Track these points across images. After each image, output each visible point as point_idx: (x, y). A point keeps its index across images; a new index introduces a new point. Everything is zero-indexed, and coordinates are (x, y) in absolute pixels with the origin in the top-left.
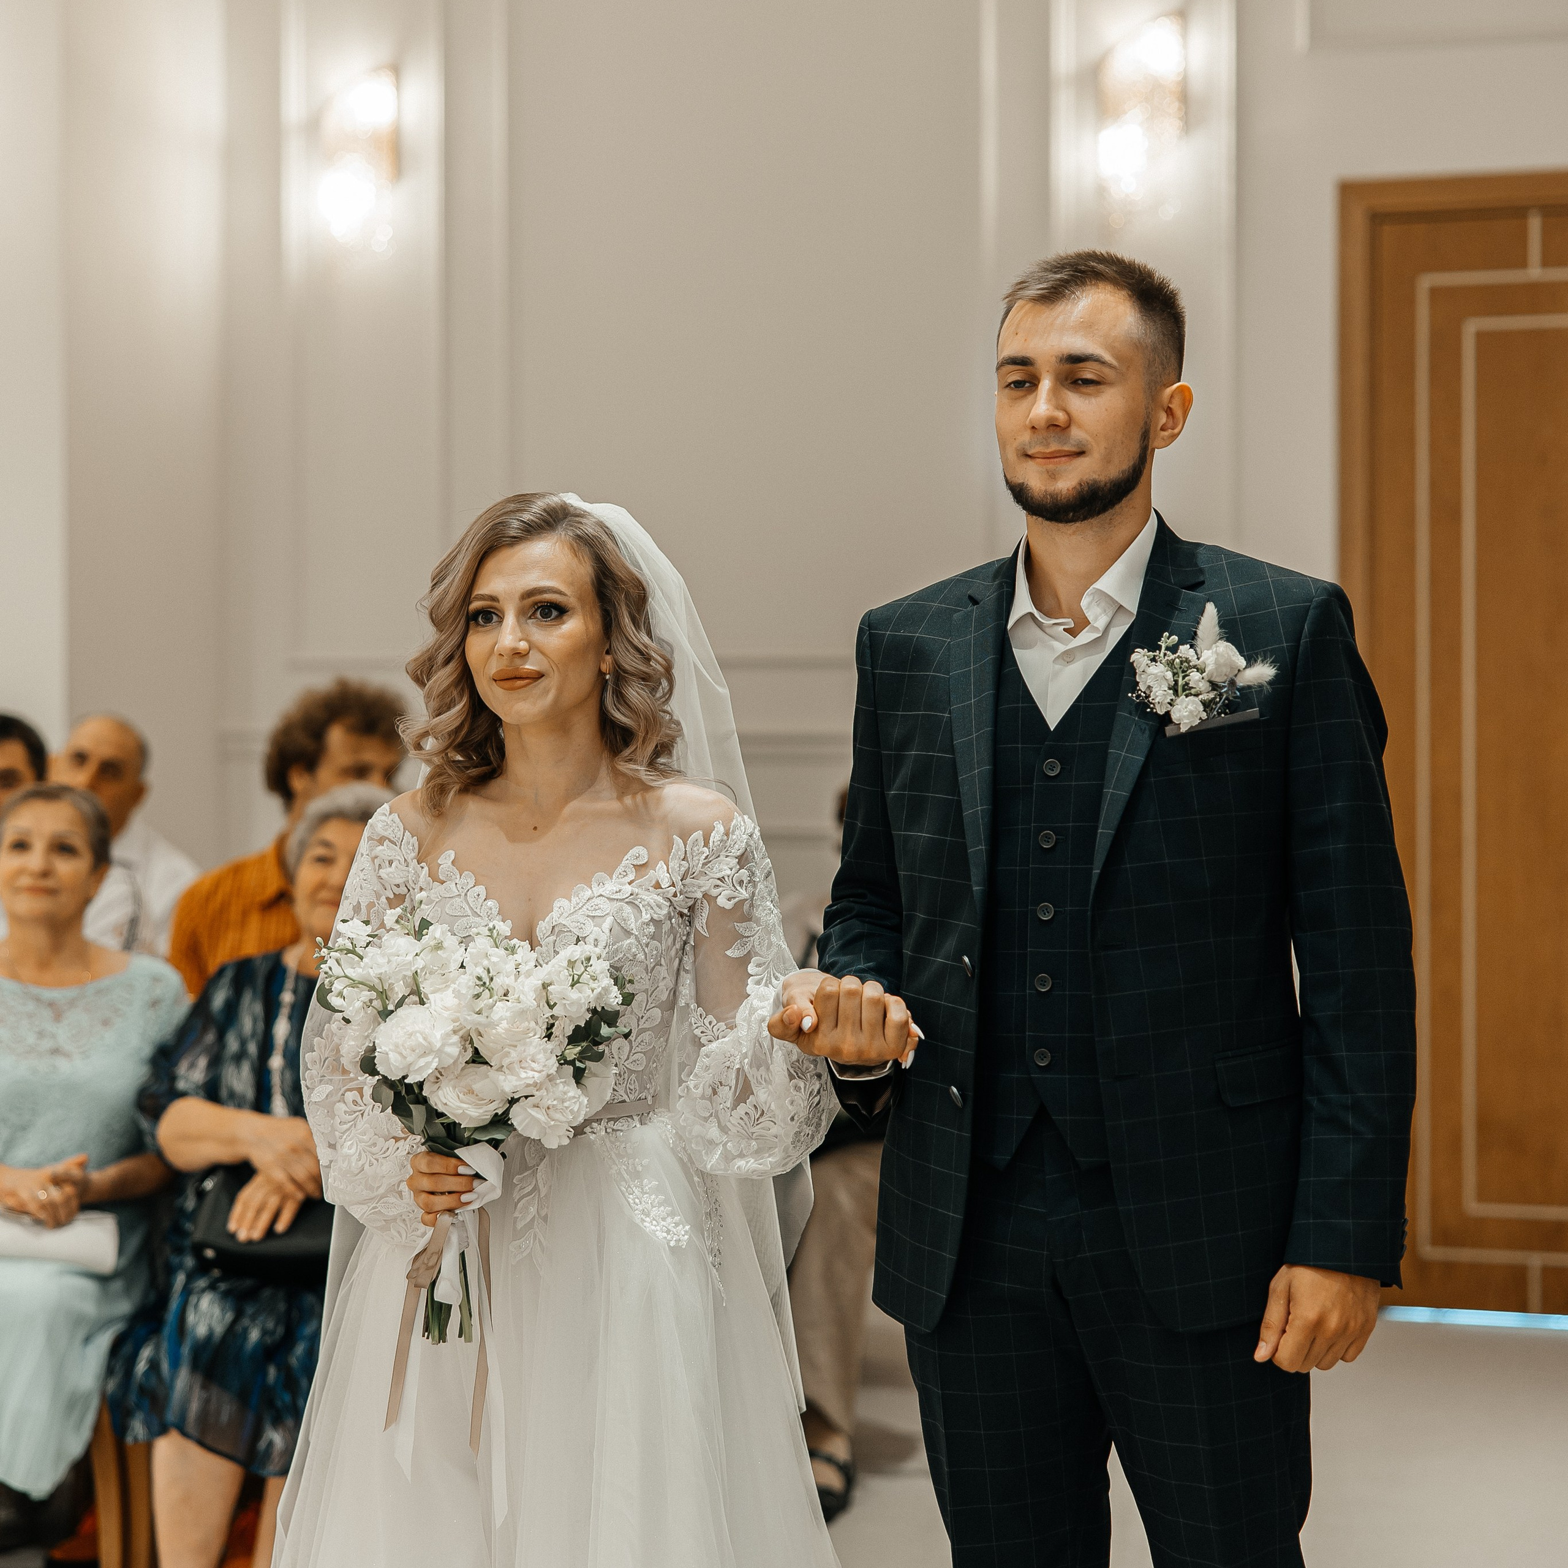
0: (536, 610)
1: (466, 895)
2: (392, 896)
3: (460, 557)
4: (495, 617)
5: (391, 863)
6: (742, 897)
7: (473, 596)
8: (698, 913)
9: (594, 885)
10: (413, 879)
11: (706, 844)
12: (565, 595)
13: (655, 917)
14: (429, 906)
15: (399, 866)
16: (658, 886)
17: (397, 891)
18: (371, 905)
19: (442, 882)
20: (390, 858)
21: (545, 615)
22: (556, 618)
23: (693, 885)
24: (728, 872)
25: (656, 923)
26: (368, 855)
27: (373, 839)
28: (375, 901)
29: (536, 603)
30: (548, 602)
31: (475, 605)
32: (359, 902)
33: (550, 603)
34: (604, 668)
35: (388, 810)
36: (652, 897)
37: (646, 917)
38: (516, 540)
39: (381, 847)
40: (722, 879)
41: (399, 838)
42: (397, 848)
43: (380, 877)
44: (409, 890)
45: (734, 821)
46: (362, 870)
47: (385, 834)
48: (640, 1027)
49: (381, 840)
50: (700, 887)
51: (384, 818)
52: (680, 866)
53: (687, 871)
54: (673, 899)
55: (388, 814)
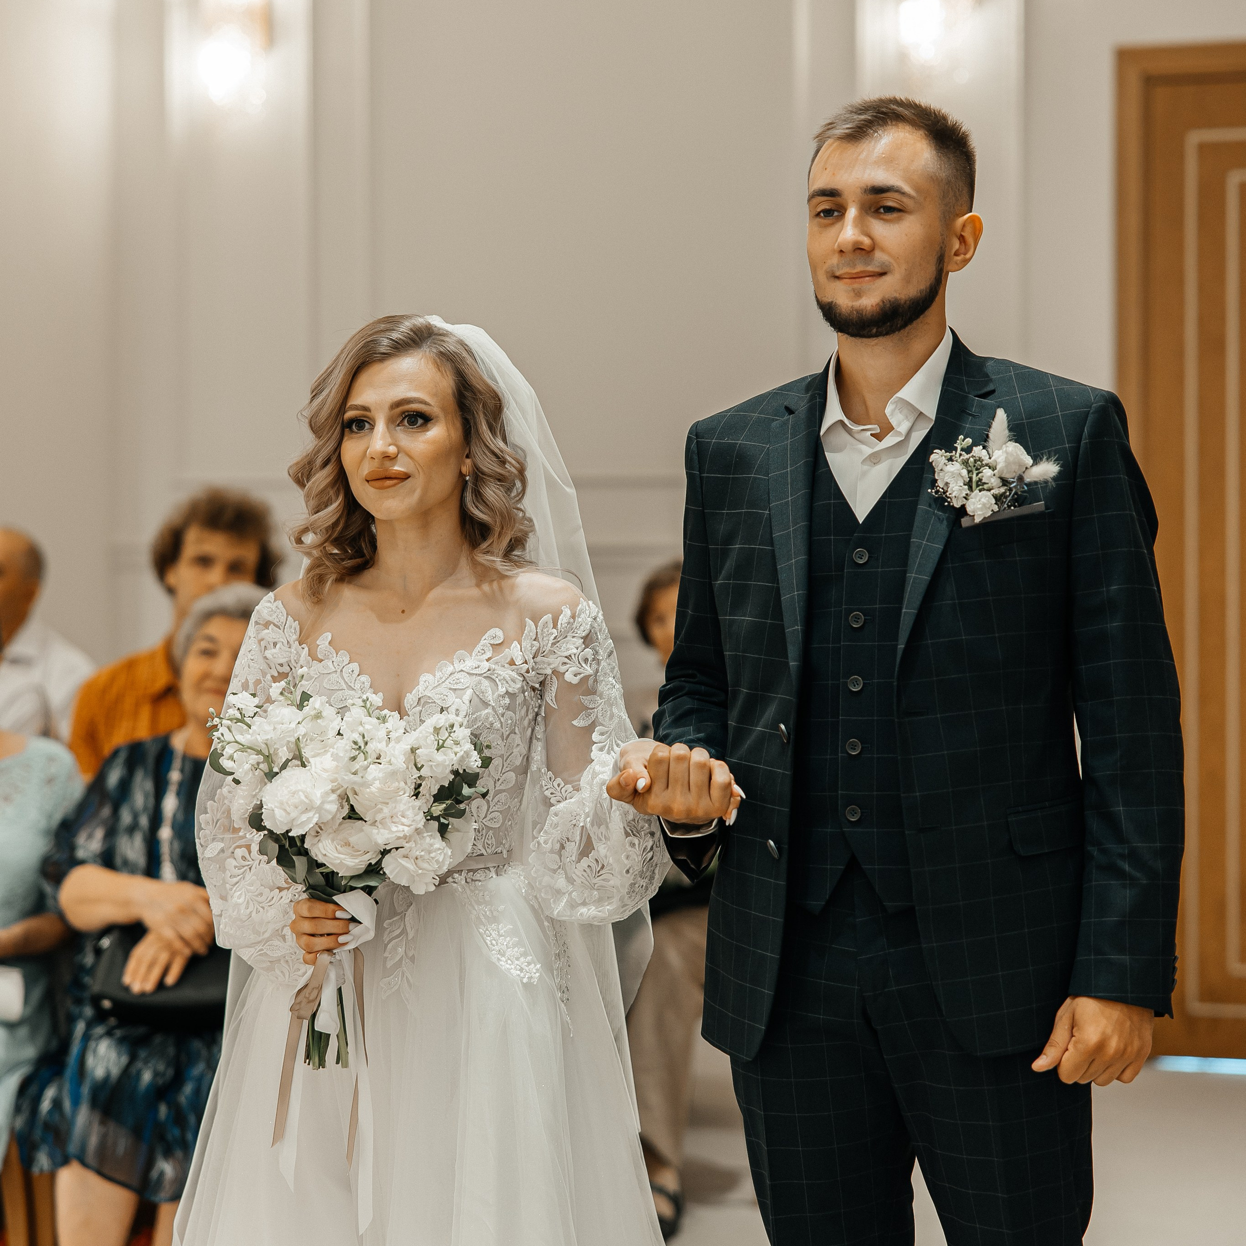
0: (404, 419)
1: (341, 671)
2: (276, 674)
3: (336, 372)
4: (367, 426)
5: (275, 644)
6: (587, 673)
7: (347, 407)
8: (548, 687)
9: (456, 662)
10: (295, 658)
11: (555, 626)
12: (429, 405)
13: (510, 690)
14: (309, 682)
15: (283, 647)
16: (512, 663)
17: (281, 670)
18: (258, 682)
19: (321, 661)
20: (275, 641)
21: (412, 423)
22: (421, 425)
23: (544, 663)
24: (575, 651)
25: (511, 695)
26: (254, 638)
27: (259, 624)
28: (261, 678)
29: (404, 412)
30: (414, 412)
31: (349, 414)
32: (247, 679)
33: (416, 412)
34: (465, 470)
35: (273, 598)
36: (508, 673)
37: (502, 690)
38: (386, 357)
39: (266, 631)
40: (569, 657)
41: (282, 623)
42: (281, 631)
43: (266, 658)
44: (291, 669)
45: (580, 606)
46: (250, 651)
47: (271, 619)
48: (496, 789)
49: (267, 625)
50: (549, 664)
51: (269, 604)
52: (532, 646)
53: (538, 650)
54: (526, 675)
55: (272, 601)
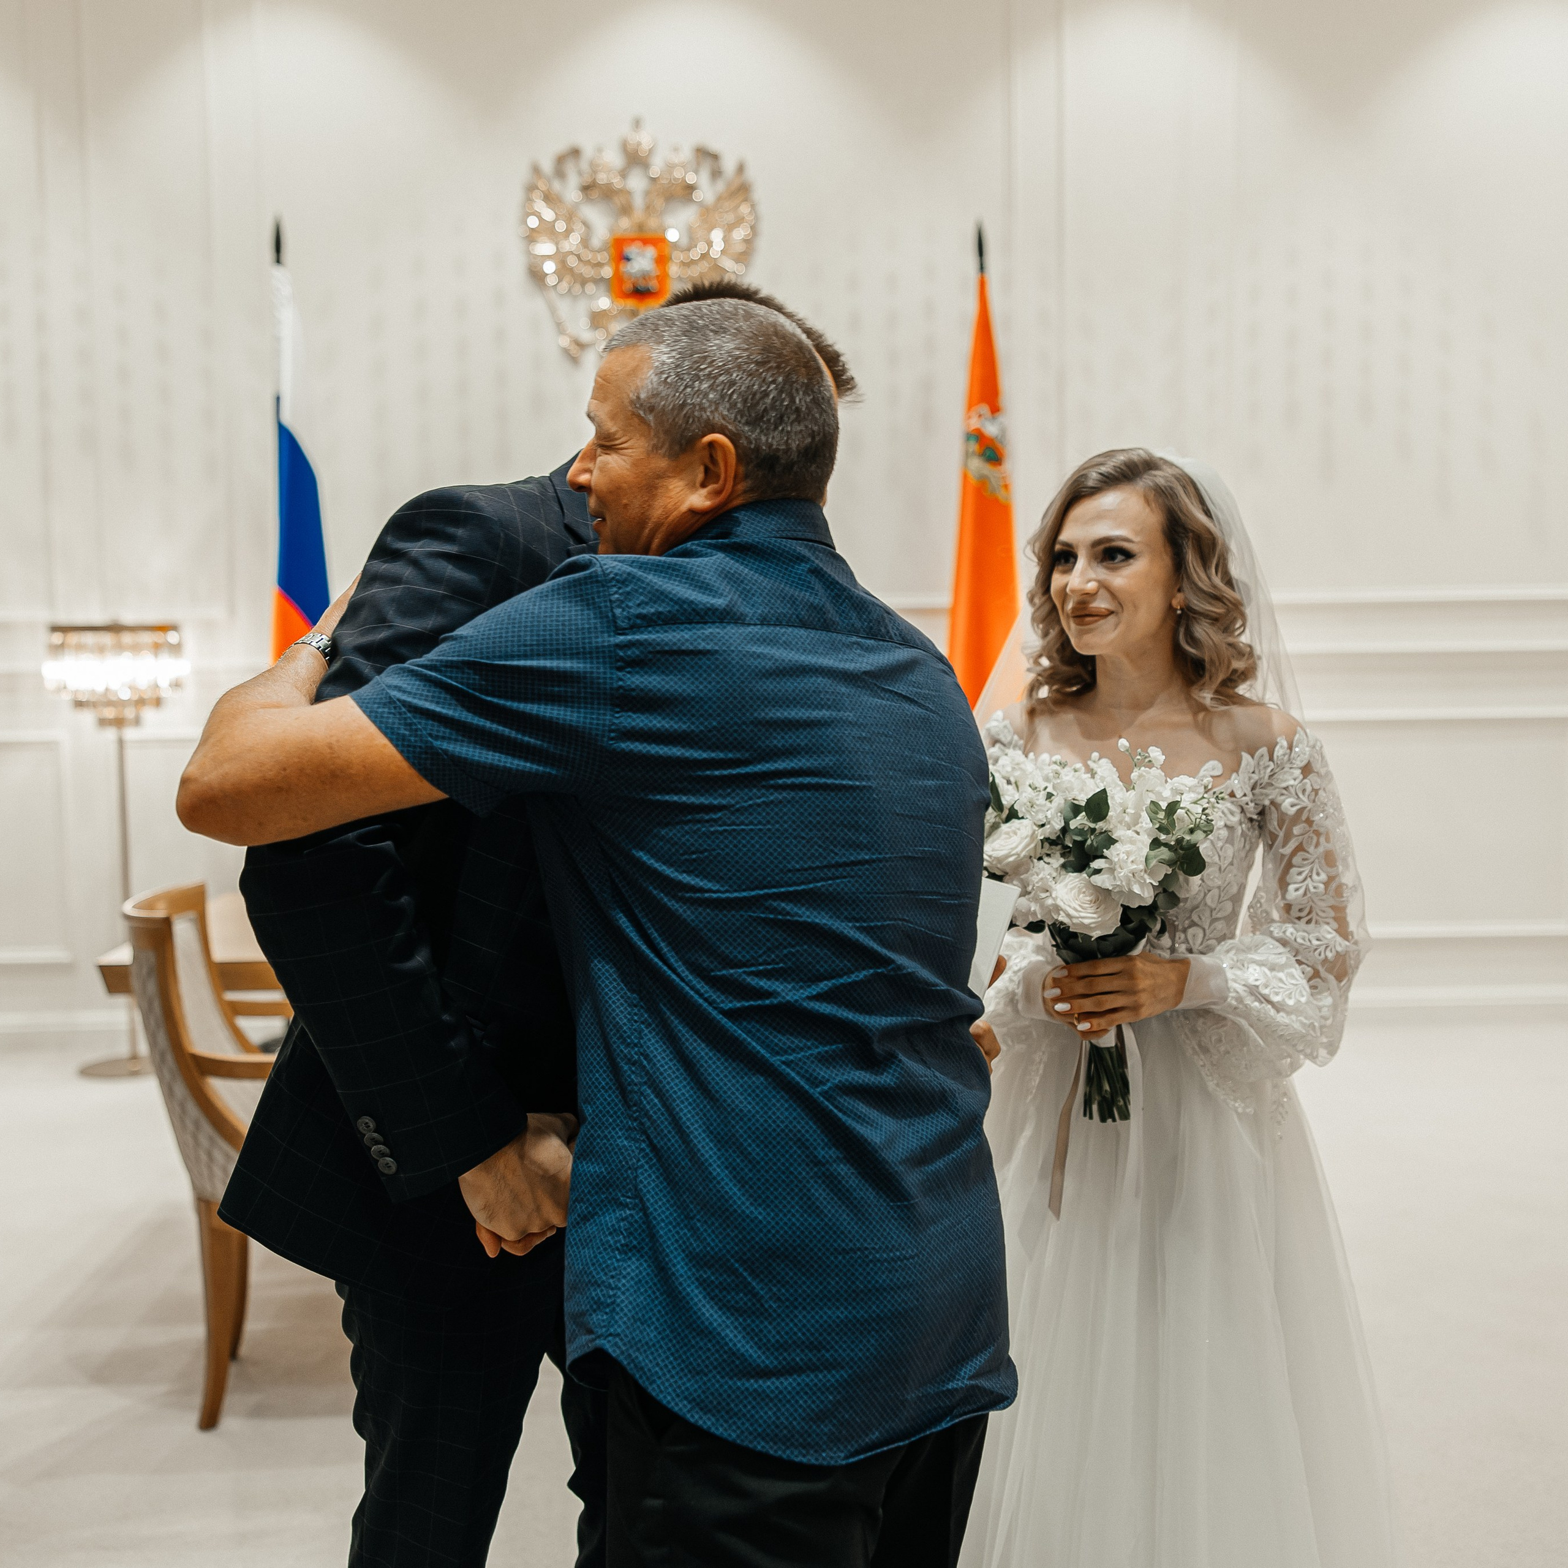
0: (1104, 555)
4: (1071, 561)
6: (1304, 805)
7: (1057, 541)
8: (1268, 817)
11: (1271, 759)
12: (1132, 541)
13: (1228, 823)
16: (1232, 797)
21: (1112, 559)
22: (1121, 561)
23: (1262, 794)
24: (1292, 782)
25: (1230, 828)
29: (1105, 549)
33: (1117, 549)
34: (1175, 604)
36: (1227, 806)
38: (1095, 491)
40: (1286, 788)
45: (1297, 736)
48: (1212, 917)
49: (994, 742)
50: (1267, 795)
51: (997, 723)
52: (1250, 778)
53: (1256, 783)
54: (1245, 807)
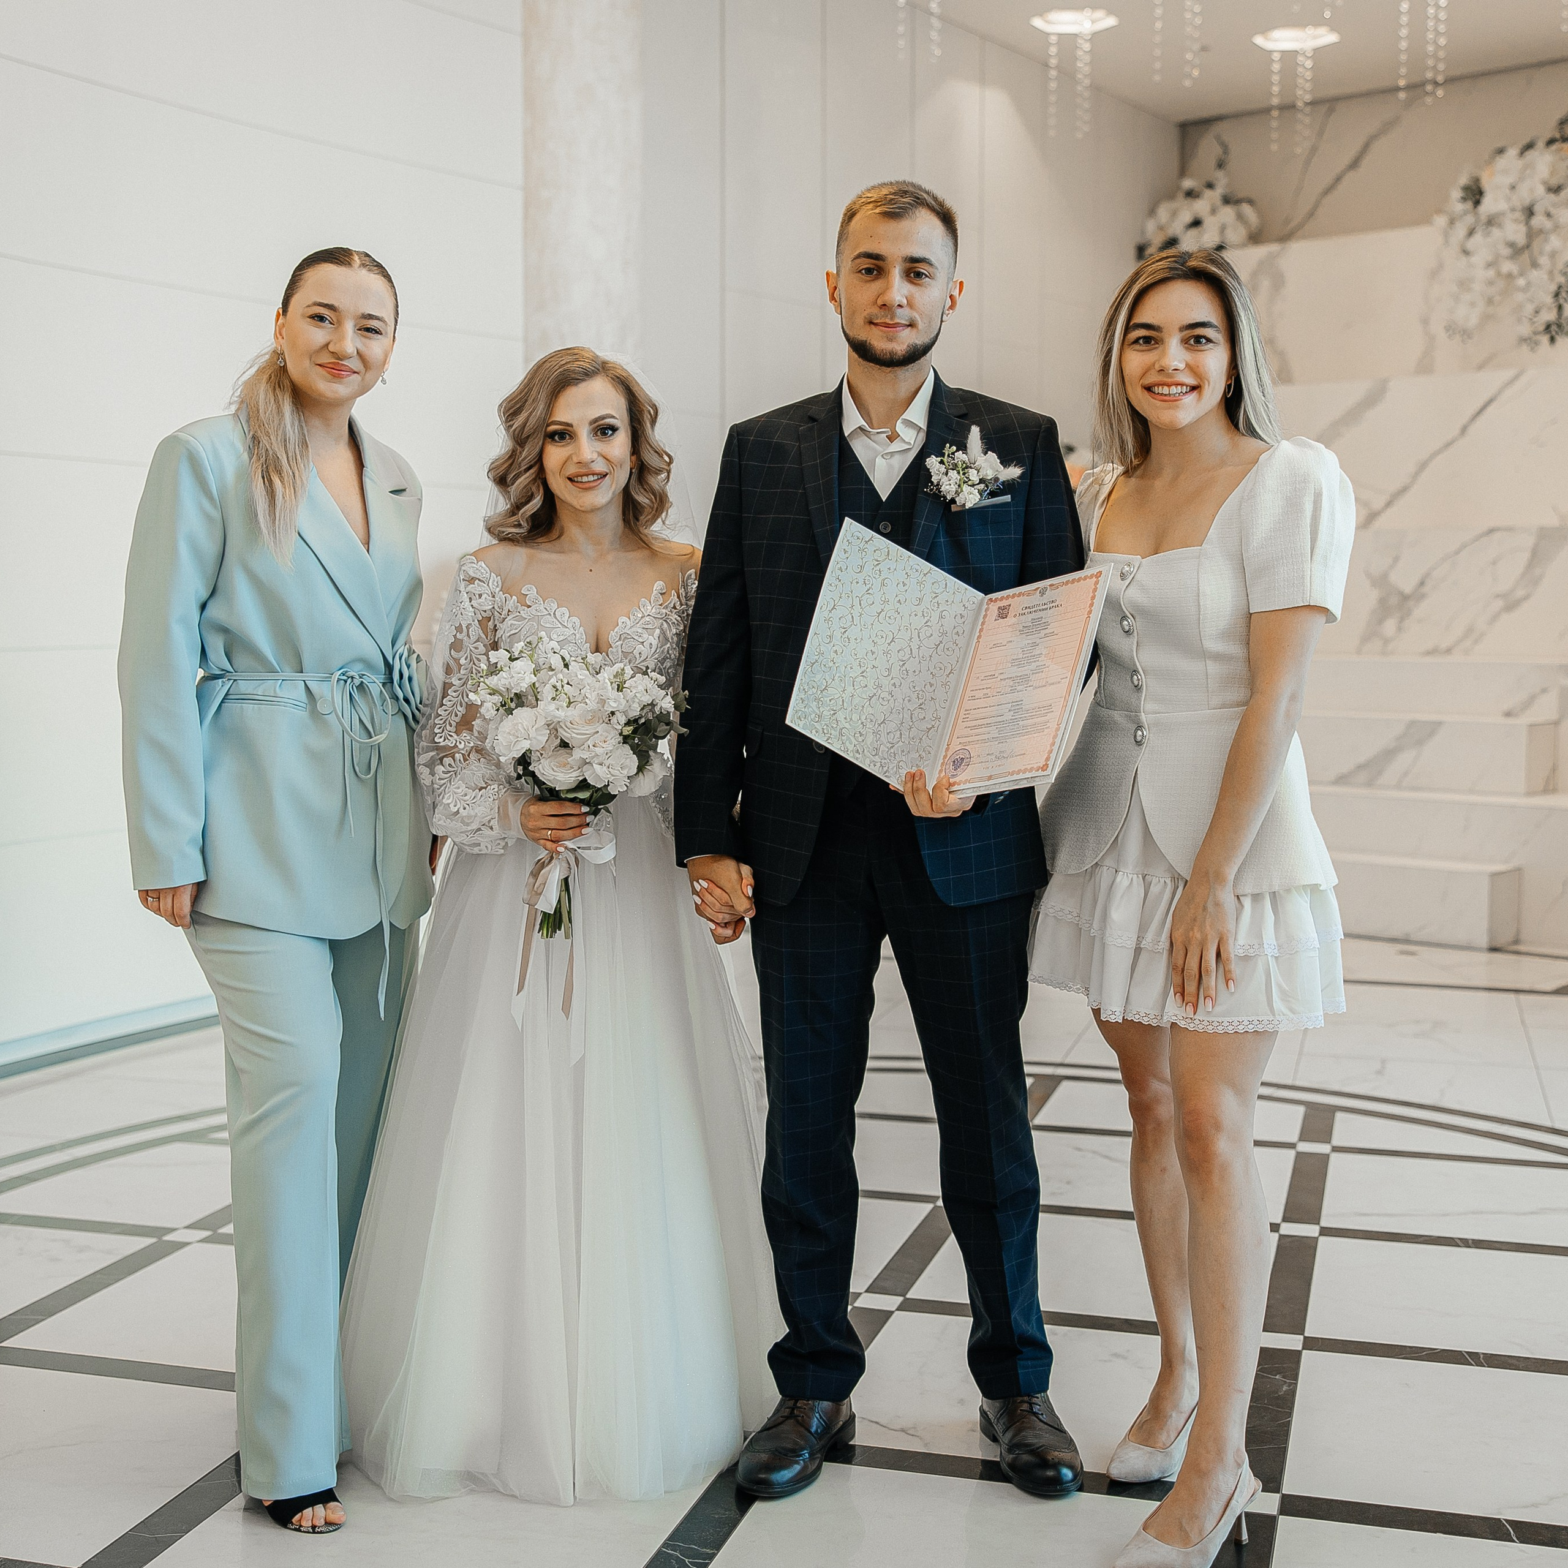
0: (598, 430)
1: (554, 613)
2: (481, 618)
4: (569, 437)
5: (480, 596)
7: (550, 422)
9: (642, 608)
10: (498, 605)
12: (614, 419)
15: (488, 597)
16: (675, 607)
17: (485, 615)
19: (529, 606)
20: (480, 593)
21: (604, 434)
22: (611, 435)
26: (464, 591)
27: (466, 580)
28: (471, 622)
29: (597, 426)
30: (607, 425)
31: (552, 427)
32: (460, 623)
33: (609, 425)
36: (674, 616)
38: (579, 382)
39: (472, 586)
41: (487, 578)
42: (486, 585)
44: (495, 614)
46: (461, 603)
47: (476, 576)
49: (473, 580)
55: (476, 562)
